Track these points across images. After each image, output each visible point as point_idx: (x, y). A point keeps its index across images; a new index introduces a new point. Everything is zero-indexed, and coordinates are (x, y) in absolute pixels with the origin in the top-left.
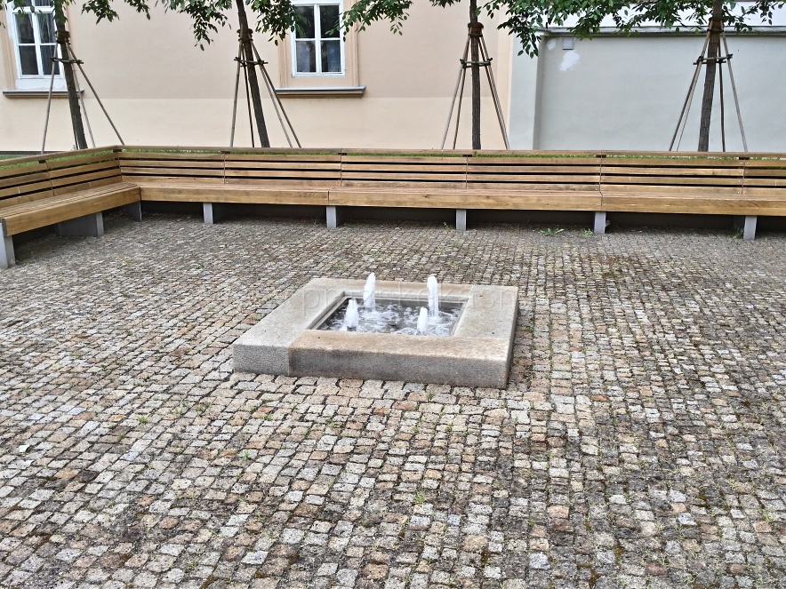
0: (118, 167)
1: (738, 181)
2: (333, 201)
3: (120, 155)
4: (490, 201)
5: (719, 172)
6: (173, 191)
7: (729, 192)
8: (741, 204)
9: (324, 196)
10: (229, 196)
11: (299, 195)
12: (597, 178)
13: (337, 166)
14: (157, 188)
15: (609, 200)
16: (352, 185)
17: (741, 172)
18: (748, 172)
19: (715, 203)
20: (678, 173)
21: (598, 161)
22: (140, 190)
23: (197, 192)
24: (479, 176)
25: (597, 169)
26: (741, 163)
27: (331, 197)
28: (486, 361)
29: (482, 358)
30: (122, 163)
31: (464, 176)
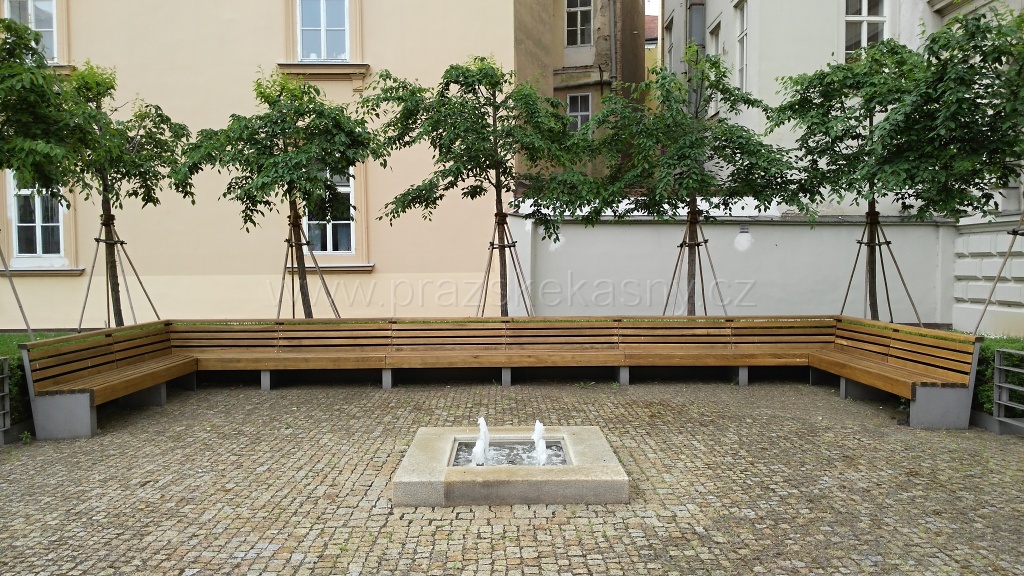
0: (168, 340)
1: (728, 339)
2: (390, 364)
3: (171, 328)
4: (532, 360)
5: (712, 331)
6: (231, 360)
7: (722, 348)
8: (735, 357)
9: (381, 359)
10: (288, 363)
11: (357, 360)
12: (615, 339)
13: (389, 333)
14: (213, 358)
15: (631, 356)
16: (402, 350)
17: (729, 331)
18: (734, 331)
19: (715, 356)
20: (680, 333)
21: (616, 324)
22: (197, 361)
23: (257, 360)
24: (517, 339)
25: (615, 331)
26: (728, 324)
27: (388, 361)
28: (613, 481)
29: (609, 478)
30: (173, 336)
31: (503, 339)
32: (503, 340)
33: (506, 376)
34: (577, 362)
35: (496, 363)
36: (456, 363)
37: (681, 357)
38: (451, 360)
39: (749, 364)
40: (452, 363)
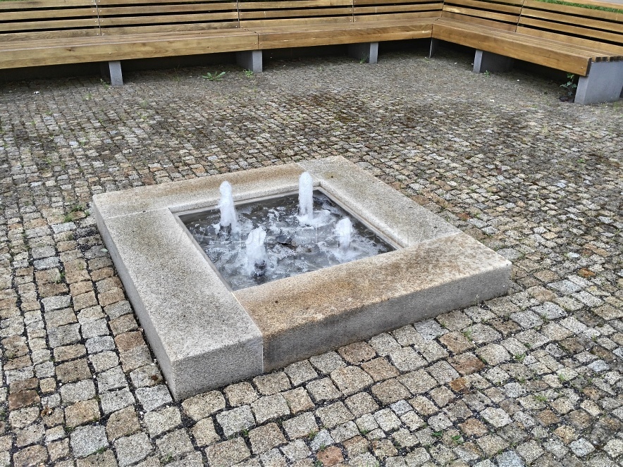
1: (349, 10)
4: (148, 49)
5: (334, 2)
7: (344, 21)
17: (351, 2)
18: (357, 1)
24: (114, 19)
31: (96, 20)
32: (95, 22)
33: (116, 72)
34: (204, 48)
35: (100, 56)
36: (44, 59)
37: (317, 36)
38: (34, 56)
39: (379, 40)
40: (37, 60)
